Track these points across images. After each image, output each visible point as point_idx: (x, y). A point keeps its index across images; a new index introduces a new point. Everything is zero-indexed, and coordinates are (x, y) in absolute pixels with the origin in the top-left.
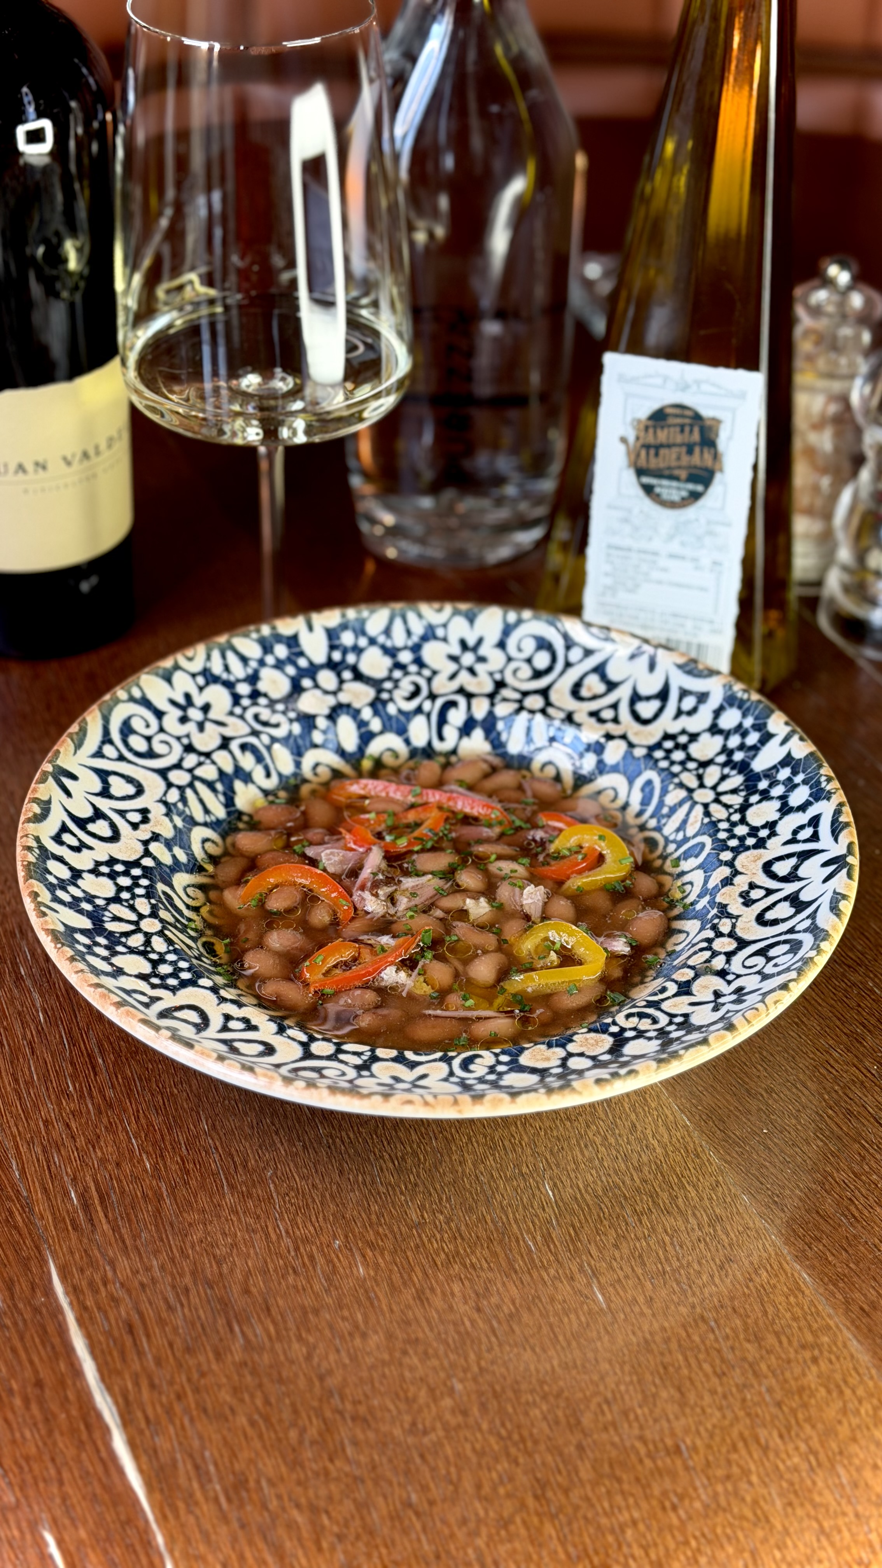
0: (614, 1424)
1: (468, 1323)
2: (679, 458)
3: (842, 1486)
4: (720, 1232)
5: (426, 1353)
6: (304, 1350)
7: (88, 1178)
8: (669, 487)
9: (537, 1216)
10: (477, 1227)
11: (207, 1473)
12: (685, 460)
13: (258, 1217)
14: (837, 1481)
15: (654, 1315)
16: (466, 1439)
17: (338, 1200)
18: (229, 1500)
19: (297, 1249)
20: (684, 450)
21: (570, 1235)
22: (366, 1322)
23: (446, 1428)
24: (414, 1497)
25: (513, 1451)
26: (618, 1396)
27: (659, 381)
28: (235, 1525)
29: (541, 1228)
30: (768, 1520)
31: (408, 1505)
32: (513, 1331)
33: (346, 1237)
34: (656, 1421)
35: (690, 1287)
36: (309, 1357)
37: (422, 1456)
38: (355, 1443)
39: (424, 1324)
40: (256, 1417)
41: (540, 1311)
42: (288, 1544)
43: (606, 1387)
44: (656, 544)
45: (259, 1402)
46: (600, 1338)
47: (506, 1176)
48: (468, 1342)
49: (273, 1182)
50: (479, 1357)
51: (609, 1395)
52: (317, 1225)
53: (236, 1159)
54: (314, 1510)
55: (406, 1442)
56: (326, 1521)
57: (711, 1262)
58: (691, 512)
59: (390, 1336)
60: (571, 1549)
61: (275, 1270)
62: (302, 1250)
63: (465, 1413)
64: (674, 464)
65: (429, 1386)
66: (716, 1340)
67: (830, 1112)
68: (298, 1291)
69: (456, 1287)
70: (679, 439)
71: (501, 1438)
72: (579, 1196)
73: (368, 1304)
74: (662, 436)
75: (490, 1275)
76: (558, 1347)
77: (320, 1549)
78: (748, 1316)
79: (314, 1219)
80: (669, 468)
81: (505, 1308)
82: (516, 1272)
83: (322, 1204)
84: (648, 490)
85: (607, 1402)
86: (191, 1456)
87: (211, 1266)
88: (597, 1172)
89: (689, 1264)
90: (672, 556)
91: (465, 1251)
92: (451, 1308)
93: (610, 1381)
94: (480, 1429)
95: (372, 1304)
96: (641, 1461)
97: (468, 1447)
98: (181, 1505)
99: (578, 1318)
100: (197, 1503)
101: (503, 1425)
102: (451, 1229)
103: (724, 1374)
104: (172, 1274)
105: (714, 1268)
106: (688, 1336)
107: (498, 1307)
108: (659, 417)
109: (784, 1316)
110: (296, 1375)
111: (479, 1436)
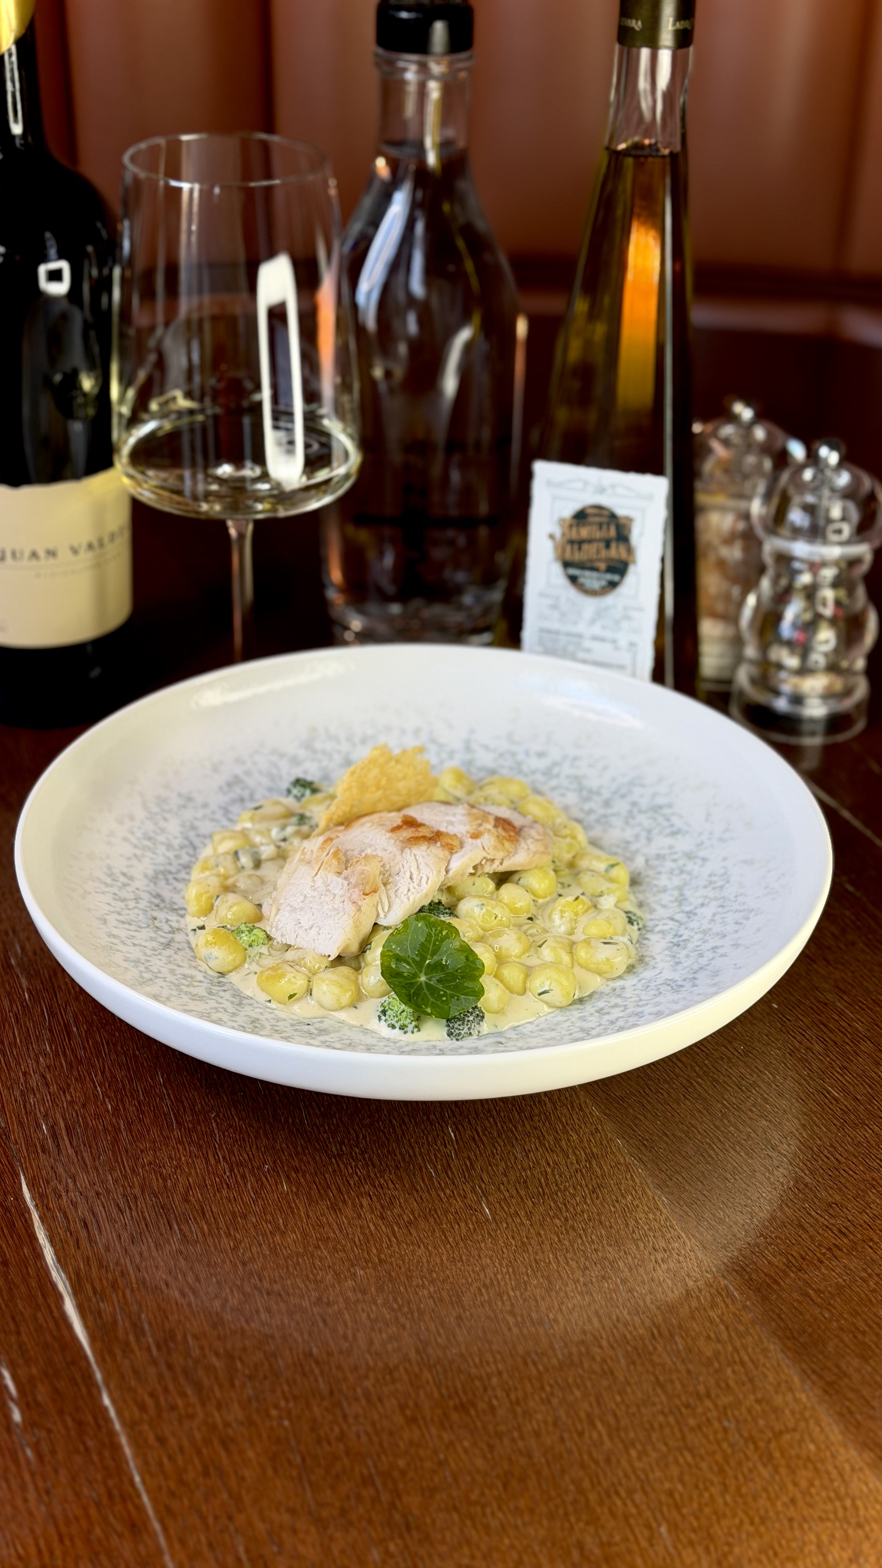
0: (489, 1302)
1: (372, 1227)
2: (598, 552)
3: (679, 1351)
4: (595, 1166)
5: (335, 1248)
6: (232, 1244)
7: (58, 1115)
8: (591, 578)
9: (439, 1151)
10: (387, 1158)
11: (142, 1329)
12: (604, 553)
13: (201, 1146)
14: (674, 1347)
15: (531, 1225)
16: (363, 1310)
17: (270, 1136)
18: (159, 1348)
19: (231, 1170)
20: (602, 545)
21: (466, 1165)
22: (286, 1226)
23: (347, 1300)
24: (315, 1351)
25: (402, 1320)
26: (495, 1282)
27: (579, 485)
28: (164, 1367)
29: (441, 1160)
30: (612, 1373)
31: (311, 1354)
32: (411, 1234)
33: (274, 1162)
34: (525, 1300)
35: (565, 1205)
36: (235, 1249)
37: (324, 1321)
38: (268, 1310)
39: (335, 1227)
40: (187, 1290)
41: (435, 1219)
42: (206, 1382)
43: (485, 1276)
44: (581, 628)
45: (190, 1279)
46: (484, 1240)
47: (415, 1122)
48: (372, 1242)
49: (216, 1121)
50: (380, 1251)
51: (488, 1282)
52: (250, 1153)
53: (185, 1103)
54: (230, 1356)
55: (312, 1311)
56: (239, 1365)
57: (585, 1189)
58: (610, 599)
59: (305, 1235)
60: (444, 1391)
61: (212, 1185)
62: (236, 1171)
63: (364, 1292)
64: (595, 556)
65: (335, 1272)
66: (583, 1244)
67: (699, 1080)
68: (230, 1201)
69: (365, 1202)
70: (598, 535)
71: (394, 1310)
72: (476, 1137)
73: (289, 1211)
74: (584, 532)
75: (395, 1193)
76: (448, 1246)
77: (233, 1386)
78: (611, 1227)
79: (248, 1148)
80: (591, 561)
81: (405, 1217)
82: (417, 1191)
83: (255, 1138)
84: (573, 579)
85: (485, 1285)
86: (130, 1317)
87: (157, 1180)
88: (494, 1120)
89: (566, 1189)
90: (595, 638)
91: (376, 1175)
92: (360, 1216)
93: (490, 1272)
94: (375, 1303)
95: (293, 1212)
96: (510, 1329)
97: (364, 1316)
98: (118, 1352)
99: (467, 1224)
100: (132, 1351)
101: (395, 1300)
102: (364, 1159)
103: (586, 1268)
104: (123, 1186)
105: (587, 1192)
106: (560, 1241)
107: (400, 1216)
108: (581, 516)
109: (642, 1227)
110: (224, 1262)
111: (374, 1308)
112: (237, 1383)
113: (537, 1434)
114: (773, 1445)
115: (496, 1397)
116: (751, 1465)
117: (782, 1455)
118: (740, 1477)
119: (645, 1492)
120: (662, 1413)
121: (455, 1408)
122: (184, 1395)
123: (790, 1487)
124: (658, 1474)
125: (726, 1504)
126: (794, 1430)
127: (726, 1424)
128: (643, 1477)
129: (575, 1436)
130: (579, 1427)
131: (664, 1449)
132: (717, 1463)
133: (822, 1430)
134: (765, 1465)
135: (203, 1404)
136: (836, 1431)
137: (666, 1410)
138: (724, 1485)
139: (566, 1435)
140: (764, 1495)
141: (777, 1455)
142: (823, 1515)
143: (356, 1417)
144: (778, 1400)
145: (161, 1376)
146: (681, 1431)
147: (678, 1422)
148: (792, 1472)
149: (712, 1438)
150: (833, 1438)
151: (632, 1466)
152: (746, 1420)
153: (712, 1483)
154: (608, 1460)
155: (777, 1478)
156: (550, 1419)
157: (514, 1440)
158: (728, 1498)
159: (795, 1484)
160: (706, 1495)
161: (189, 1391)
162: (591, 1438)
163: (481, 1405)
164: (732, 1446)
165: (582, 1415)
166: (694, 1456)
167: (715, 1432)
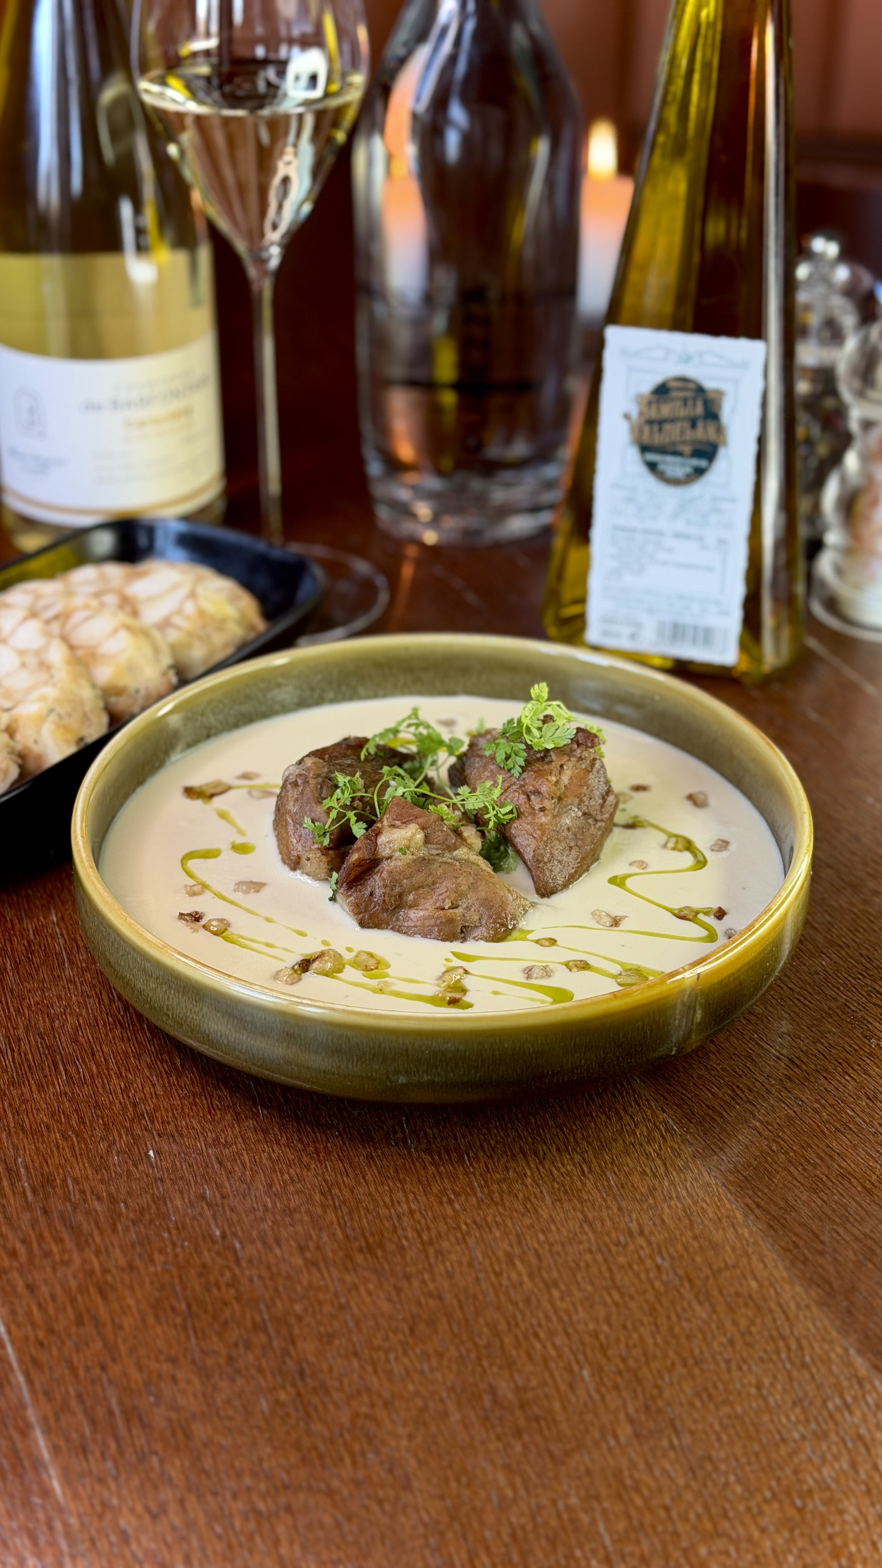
2: (682, 433)
8: (673, 464)
20: (687, 425)
27: (661, 352)
44: (661, 524)
64: (678, 439)
70: (682, 412)
74: (666, 410)
80: (674, 444)
84: (652, 466)
90: (678, 536)
112: (120, 1227)
113: (450, 1276)
114: (711, 1281)
115: (406, 1238)
116: (685, 1304)
117: (721, 1292)
118: (674, 1318)
119: (568, 1335)
120: (591, 1252)
121: (361, 1250)
122: (59, 1241)
123: (728, 1325)
124: (582, 1314)
125: (656, 1344)
126: (735, 1267)
127: (659, 1261)
128: (565, 1318)
129: (492, 1277)
130: (497, 1269)
131: (590, 1288)
132: (647, 1301)
133: (765, 1266)
134: (700, 1304)
135: (80, 1249)
136: (781, 1267)
137: (594, 1248)
138: (656, 1325)
139: (481, 1276)
140: (700, 1336)
141: (715, 1292)
142: (765, 1356)
143: (250, 1261)
144: (718, 1236)
145: (34, 1224)
146: (610, 1269)
147: (606, 1261)
148: (730, 1309)
149: (643, 1276)
150: (776, 1274)
151: (553, 1305)
152: (681, 1257)
153: (642, 1323)
154: (527, 1301)
155: (715, 1317)
156: (465, 1260)
157: (424, 1282)
158: (659, 1340)
159: (735, 1323)
160: (635, 1336)
161: (65, 1236)
162: (509, 1278)
163: (391, 1247)
164: (665, 1284)
165: (501, 1254)
166: (622, 1295)
167: (647, 1271)
